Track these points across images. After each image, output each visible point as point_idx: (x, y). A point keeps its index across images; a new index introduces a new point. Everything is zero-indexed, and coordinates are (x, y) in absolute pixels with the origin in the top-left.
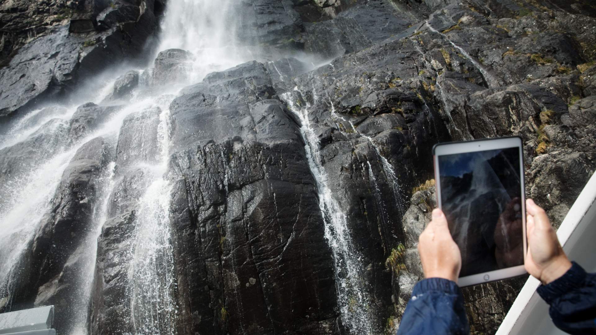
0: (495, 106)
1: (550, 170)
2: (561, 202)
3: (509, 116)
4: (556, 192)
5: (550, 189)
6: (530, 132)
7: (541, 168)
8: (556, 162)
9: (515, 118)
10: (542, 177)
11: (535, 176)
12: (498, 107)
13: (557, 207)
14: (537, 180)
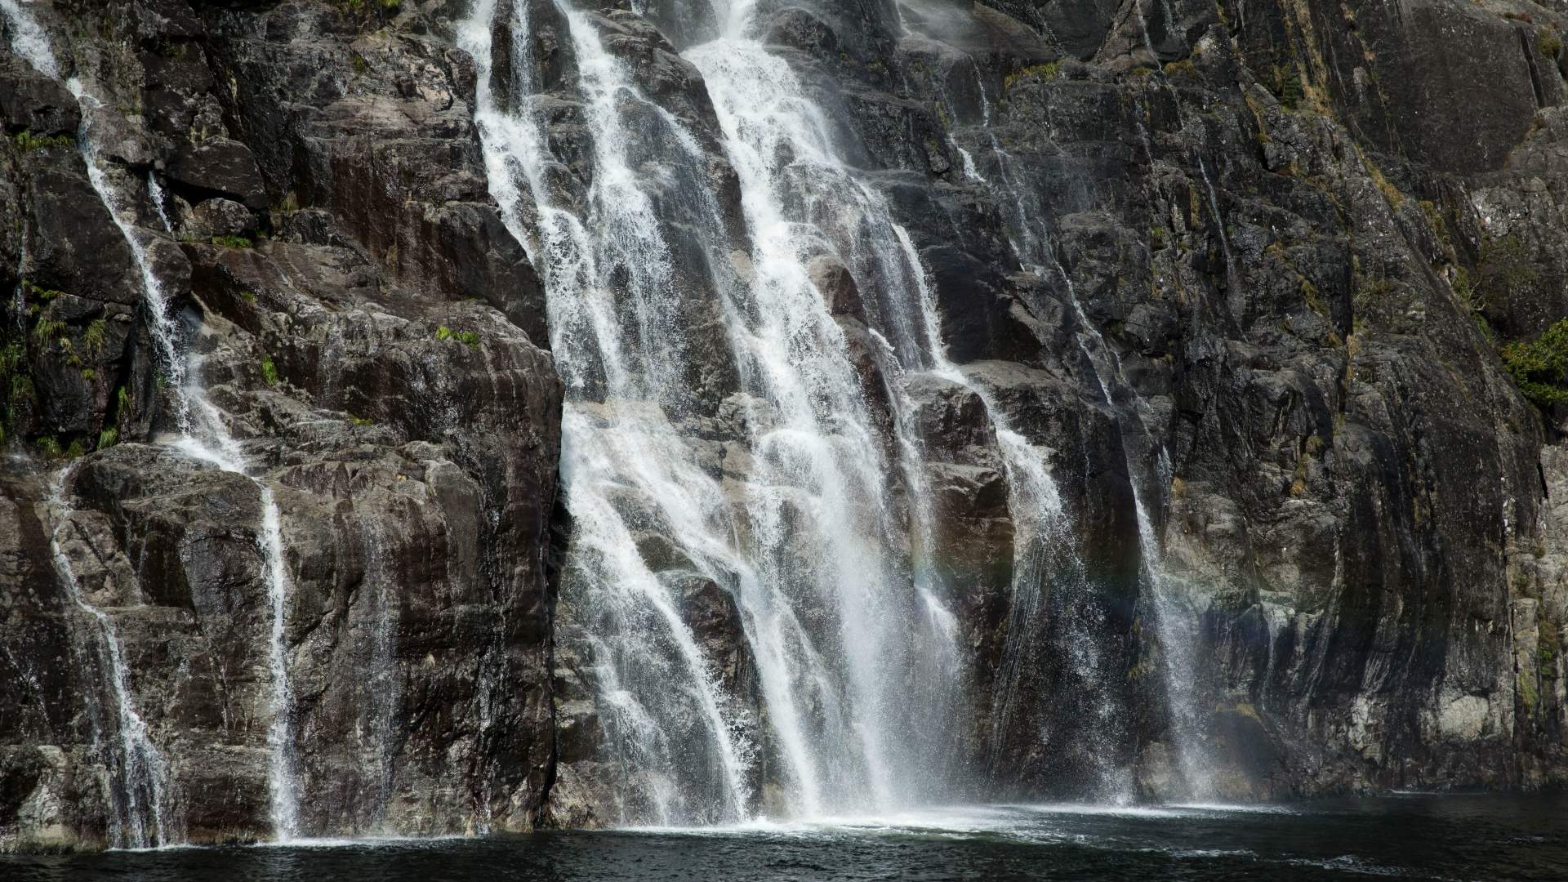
0: (1266, 396)
1: (1300, 524)
2: (1295, 562)
3: (1276, 423)
4: (1295, 550)
5: (1290, 542)
6: (1292, 459)
7: (1292, 516)
8: (1310, 518)
9: (1281, 426)
10: (1286, 526)
11: (1280, 520)
12: (1270, 401)
13: (1288, 566)
14: (1281, 526)
